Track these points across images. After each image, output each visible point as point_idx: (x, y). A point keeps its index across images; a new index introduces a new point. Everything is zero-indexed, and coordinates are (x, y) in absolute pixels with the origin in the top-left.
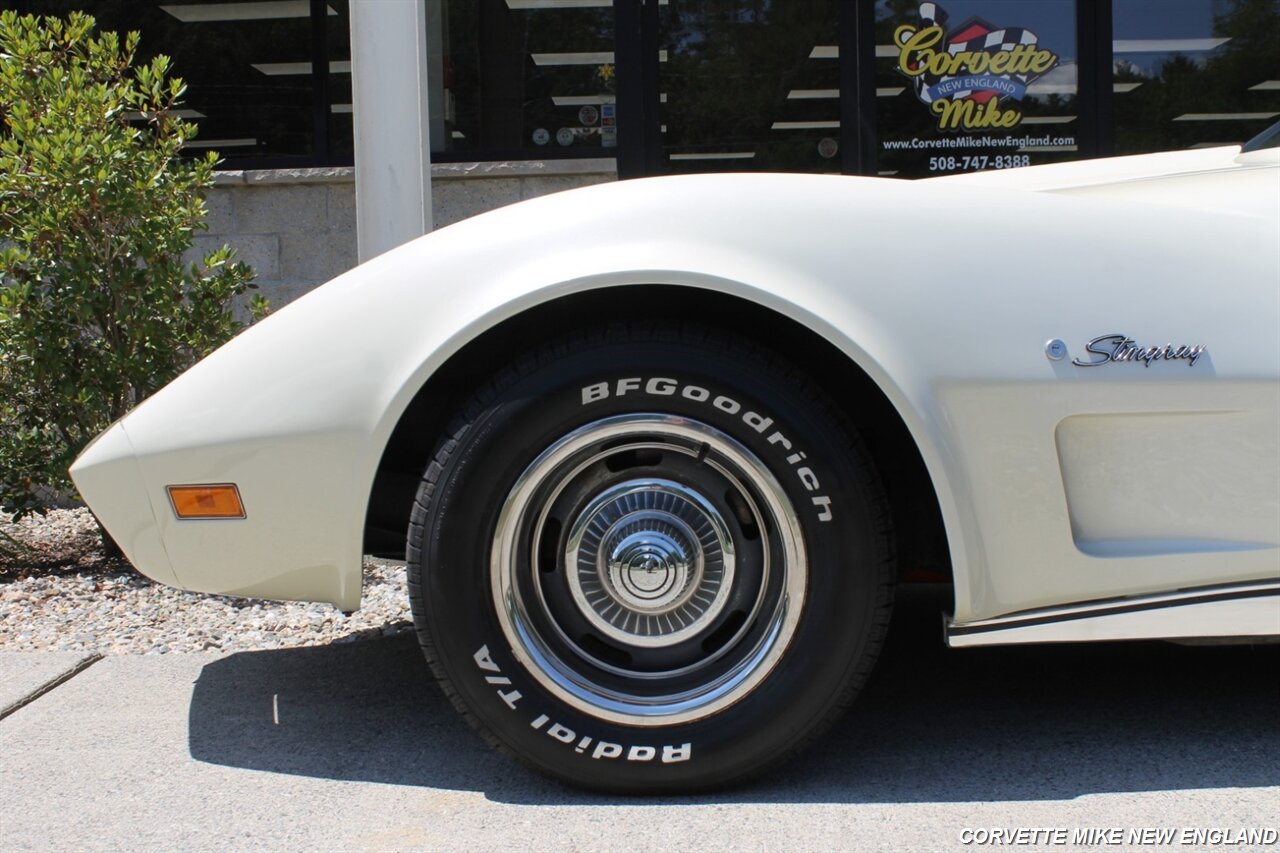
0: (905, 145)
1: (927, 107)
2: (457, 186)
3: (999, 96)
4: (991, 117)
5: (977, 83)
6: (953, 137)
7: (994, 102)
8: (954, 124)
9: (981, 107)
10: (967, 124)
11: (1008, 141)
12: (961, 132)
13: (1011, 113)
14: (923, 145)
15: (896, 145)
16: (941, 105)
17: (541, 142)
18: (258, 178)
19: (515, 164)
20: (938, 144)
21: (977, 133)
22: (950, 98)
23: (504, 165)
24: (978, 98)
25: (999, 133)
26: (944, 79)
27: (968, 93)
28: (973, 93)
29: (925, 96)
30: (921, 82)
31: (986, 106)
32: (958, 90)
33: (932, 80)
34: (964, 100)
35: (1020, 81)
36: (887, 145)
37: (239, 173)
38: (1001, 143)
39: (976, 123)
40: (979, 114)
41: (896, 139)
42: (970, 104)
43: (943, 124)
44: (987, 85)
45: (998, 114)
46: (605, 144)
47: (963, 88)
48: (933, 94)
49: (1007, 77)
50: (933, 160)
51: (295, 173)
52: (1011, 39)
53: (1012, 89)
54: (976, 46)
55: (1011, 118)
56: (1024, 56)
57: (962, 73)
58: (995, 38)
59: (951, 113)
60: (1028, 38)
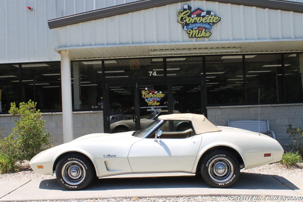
0: (144, 108)
1: (146, 102)
2: (81, 115)
3: (157, 100)
4: (155, 103)
5: (153, 99)
6: (150, 106)
7: (156, 101)
8: (150, 105)
9: (154, 102)
10: (152, 105)
11: (158, 107)
13: (158, 103)
14: (146, 107)
15: (142, 108)
16: (148, 102)
17: (93, 108)
18: (53, 114)
19: (88, 112)
20: (148, 107)
22: (150, 101)
23: (87, 112)
24: (154, 101)
25: (157, 106)
26: (149, 98)
27: (152, 100)
28: (153, 100)
29: (146, 101)
30: (146, 99)
31: (155, 102)
32: (151, 100)
33: (147, 98)
34: (152, 101)
35: (159, 98)
36: (141, 108)
37: (51, 113)
38: (157, 107)
39: (153, 104)
40: (154, 103)
41: (142, 107)
42: (153, 102)
43: (149, 105)
44: (155, 99)
45: (156, 103)
46: (102, 108)
47: (152, 99)
48: (147, 100)
49: (158, 98)
50: (147, 110)
51: (58, 113)
52: (158, 92)
53: (158, 100)
54: (153, 93)
55: (158, 104)
56: (160, 95)
57: (151, 97)
58: (156, 92)
59: (150, 103)
60: (161, 92)
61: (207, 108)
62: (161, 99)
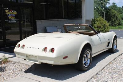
1: (8, 17)
12: (11, 19)
14: (8, 20)
21: (12, 19)
24: (12, 16)
33: (8, 15)
36: (5, 20)
52: (14, 11)
53: (14, 15)
54: (11, 12)
55: (14, 18)
56: (15, 13)
57: (11, 14)
58: (13, 11)
59: (10, 17)
60: (15, 11)
61: (36, 20)
62: (16, 15)
